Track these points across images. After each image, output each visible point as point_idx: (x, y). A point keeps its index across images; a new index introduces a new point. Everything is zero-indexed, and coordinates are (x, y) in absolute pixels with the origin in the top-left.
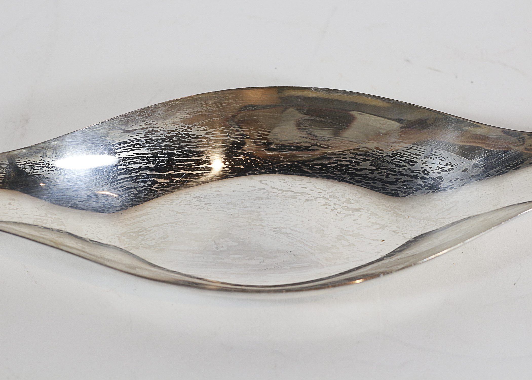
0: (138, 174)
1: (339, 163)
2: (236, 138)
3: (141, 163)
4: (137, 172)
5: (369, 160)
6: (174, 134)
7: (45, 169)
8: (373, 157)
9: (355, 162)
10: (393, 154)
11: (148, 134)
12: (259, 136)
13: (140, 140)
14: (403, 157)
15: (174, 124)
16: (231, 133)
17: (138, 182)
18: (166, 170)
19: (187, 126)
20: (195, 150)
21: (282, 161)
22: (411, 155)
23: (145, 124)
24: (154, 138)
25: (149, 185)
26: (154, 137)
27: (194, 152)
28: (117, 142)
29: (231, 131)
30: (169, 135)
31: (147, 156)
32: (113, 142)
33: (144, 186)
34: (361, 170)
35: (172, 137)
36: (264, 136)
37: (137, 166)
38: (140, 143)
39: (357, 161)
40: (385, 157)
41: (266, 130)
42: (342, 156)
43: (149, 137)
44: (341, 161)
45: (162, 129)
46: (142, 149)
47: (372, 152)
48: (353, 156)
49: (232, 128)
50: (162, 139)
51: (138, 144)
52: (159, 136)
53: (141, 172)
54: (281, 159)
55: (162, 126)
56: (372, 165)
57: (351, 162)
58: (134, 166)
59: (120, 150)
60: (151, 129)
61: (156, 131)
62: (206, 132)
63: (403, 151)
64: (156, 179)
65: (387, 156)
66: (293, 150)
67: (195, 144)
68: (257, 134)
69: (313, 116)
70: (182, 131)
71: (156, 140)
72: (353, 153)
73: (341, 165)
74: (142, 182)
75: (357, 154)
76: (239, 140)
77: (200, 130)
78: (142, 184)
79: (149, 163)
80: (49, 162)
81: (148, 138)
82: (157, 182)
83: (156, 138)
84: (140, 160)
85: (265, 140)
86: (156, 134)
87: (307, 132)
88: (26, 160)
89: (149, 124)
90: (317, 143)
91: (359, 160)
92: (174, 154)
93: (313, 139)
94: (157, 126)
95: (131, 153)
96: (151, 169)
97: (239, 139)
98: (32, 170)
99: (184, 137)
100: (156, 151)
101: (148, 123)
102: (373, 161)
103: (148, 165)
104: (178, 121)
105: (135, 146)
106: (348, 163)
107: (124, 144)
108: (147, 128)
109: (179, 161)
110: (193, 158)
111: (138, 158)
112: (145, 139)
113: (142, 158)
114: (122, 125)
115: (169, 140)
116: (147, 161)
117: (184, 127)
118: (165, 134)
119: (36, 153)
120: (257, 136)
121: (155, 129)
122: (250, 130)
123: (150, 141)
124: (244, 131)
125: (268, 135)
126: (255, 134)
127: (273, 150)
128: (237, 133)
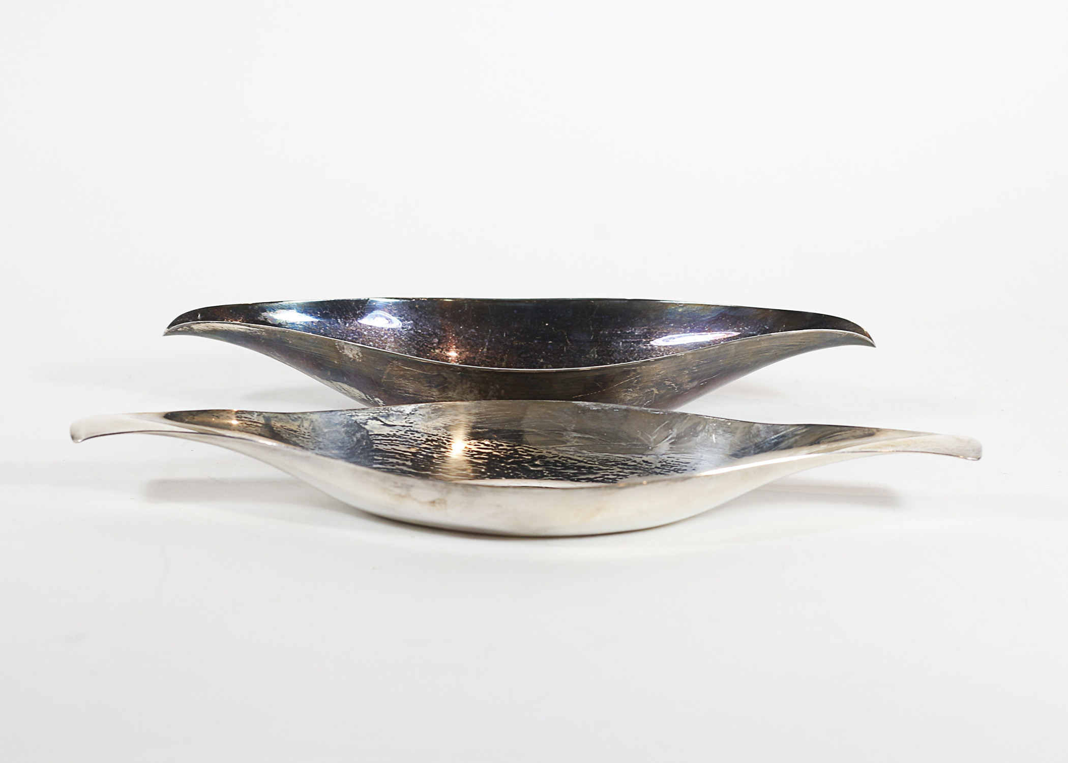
0: (394, 468)
1: (606, 477)
4: (393, 466)
5: (636, 473)
6: (435, 438)
7: (300, 438)
8: (641, 470)
9: (622, 475)
10: (662, 465)
11: (408, 432)
12: (523, 452)
13: (399, 437)
14: (672, 467)
15: (436, 428)
16: (494, 447)
18: (424, 469)
19: (449, 432)
21: (546, 476)
22: (681, 464)
26: (414, 437)
28: (376, 433)
29: (494, 445)
30: (430, 438)
31: (405, 453)
32: (372, 431)
35: (432, 441)
36: (529, 453)
37: (395, 461)
40: (653, 469)
41: (531, 447)
42: (609, 471)
43: (408, 436)
45: (422, 431)
46: (400, 446)
47: (640, 466)
48: (620, 470)
49: (496, 442)
50: (422, 440)
51: (396, 440)
52: (419, 438)
53: (397, 467)
54: (545, 474)
55: (423, 428)
57: (619, 475)
58: (391, 460)
59: (378, 442)
60: (412, 429)
61: (417, 432)
63: (672, 461)
65: (656, 467)
66: (559, 466)
69: (581, 433)
70: (444, 437)
71: (416, 440)
76: (502, 454)
79: (407, 461)
80: (305, 432)
84: (397, 456)
86: (417, 435)
88: (283, 425)
90: (584, 459)
91: (626, 473)
92: (434, 458)
93: (580, 456)
94: (417, 426)
95: (389, 447)
96: (408, 466)
97: (502, 453)
98: (288, 436)
99: (445, 444)
100: (414, 451)
103: (405, 462)
104: (440, 426)
105: (394, 442)
106: (615, 477)
109: (438, 465)
112: (405, 436)
113: (400, 454)
114: (382, 416)
115: (429, 443)
116: (405, 458)
117: (446, 433)
118: (426, 436)
119: (293, 420)
120: (521, 451)
121: (415, 430)
122: (515, 446)
123: (410, 440)
124: (508, 446)
125: (532, 452)
126: (519, 450)
127: (538, 465)
128: (501, 447)
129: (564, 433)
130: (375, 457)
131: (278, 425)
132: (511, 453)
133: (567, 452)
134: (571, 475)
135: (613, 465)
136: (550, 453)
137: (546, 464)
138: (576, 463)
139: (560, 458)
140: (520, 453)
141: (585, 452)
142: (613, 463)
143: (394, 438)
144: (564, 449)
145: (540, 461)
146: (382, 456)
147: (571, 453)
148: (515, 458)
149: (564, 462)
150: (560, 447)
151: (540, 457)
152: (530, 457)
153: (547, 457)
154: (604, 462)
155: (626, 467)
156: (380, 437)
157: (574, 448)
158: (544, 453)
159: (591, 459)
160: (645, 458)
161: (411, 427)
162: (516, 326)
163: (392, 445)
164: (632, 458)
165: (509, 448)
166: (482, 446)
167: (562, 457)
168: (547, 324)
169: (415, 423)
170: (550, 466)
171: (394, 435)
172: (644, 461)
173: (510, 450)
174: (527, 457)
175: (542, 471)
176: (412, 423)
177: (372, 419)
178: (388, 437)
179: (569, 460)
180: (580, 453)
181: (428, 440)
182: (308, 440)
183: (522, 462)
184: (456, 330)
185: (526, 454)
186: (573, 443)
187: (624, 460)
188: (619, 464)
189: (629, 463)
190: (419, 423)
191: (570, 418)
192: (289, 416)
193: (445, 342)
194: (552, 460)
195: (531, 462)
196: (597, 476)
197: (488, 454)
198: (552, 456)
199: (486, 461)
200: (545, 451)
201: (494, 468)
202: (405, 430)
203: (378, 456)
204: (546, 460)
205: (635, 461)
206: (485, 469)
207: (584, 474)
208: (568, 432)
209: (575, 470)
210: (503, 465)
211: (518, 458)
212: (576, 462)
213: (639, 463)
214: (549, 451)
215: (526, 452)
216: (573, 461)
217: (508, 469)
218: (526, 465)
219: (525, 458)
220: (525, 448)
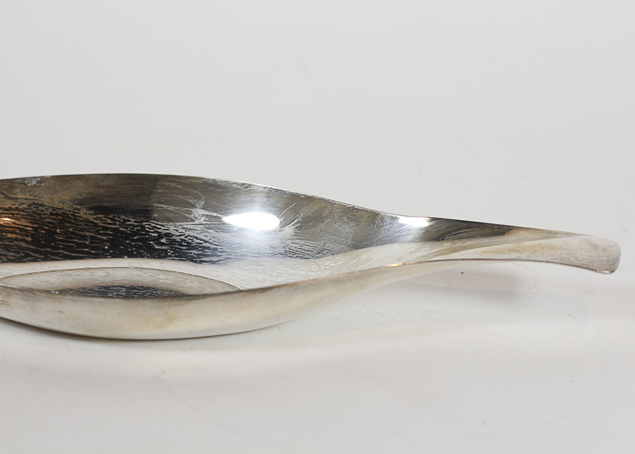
0: (12, 244)
2: (126, 228)
3: (18, 234)
4: (11, 242)
6: (60, 212)
11: (32, 206)
12: (150, 229)
13: (22, 210)
15: (62, 202)
17: (10, 251)
18: (44, 246)
19: (75, 206)
20: (80, 233)
24: (37, 212)
25: (21, 256)
26: (38, 210)
27: (78, 234)
29: (122, 220)
30: (55, 212)
31: (26, 228)
33: (15, 256)
35: (57, 215)
36: (156, 230)
37: (14, 236)
38: (21, 213)
41: (159, 223)
43: (32, 209)
45: (47, 204)
46: (22, 220)
47: (264, 250)
49: (123, 217)
50: (46, 214)
52: (43, 211)
53: (16, 243)
54: (169, 254)
55: (48, 201)
58: (10, 235)
60: (36, 202)
61: (41, 205)
62: (95, 217)
63: (296, 248)
64: (30, 253)
66: (185, 246)
67: (80, 227)
68: (149, 226)
69: (209, 211)
70: (69, 211)
71: (40, 214)
76: (129, 231)
77: (89, 214)
78: (13, 254)
79: (27, 236)
81: (31, 211)
82: (31, 256)
83: (40, 212)
84: (18, 232)
85: (156, 233)
86: (40, 208)
87: (201, 227)
89: (35, 196)
90: (210, 239)
92: (56, 233)
93: (206, 236)
97: (129, 229)
99: (70, 218)
100: (36, 226)
101: (34, 194)
103: (25, 237)
104: (66, 200)
105: (16, 216)
107: (4, 210)
108: (32, 200)
109: (60, 240)
110: (76, 240)
111: (16, 228)
112: (28, 210)
113: (20, 229)
115: (53, 217)
116: (25, 233)
117: (72, 207)
118: (50, 210)
120: (148, 228)
121: (40, 203)
122: (142, 221)
123: (33, 214)
124: (135, 222)
125: (160, 229)
126: (146, 226)
127: (163, 244)
128: (128, 223)
129: (193, 210)
132: (137, 230)
133: (194, 231)
134: (195, 256)
136: (177, 230)
137: (172, 242)
138: (202, 244)
139: (186, 237)
140: (147, 229)
141: (212, 231)
143: (17, 212)
144: (191, 227)
145: (166, 239)
147: (198, 232)
148: (141, 235)
149: (190, 241)
150: (187, 224)
151: (167, 235)
152: (156, 235)
153: (174, 235)
157: (201, 226)
158: (171, 231)
161: (36, 200)
165: (136, 224)
166: (109, 221)
167: (189, 235)
170: (175, 245)
171: (17, 209)
173: (137, 226)
174: (153, 235)
175: (166, 250)
176: (36, 196)
178: (10, 211)
179: (195, 240)
180: (205, 232)
181: (52, 214)
183: (148, 239)
185: (153, 231)
186: (201, 221)
190: (45, 196)
194: (178, 239)
195: (157, 240)
197: (113, 230)
198: (179, 234)
199: (111, 237)
200: (171, 229)
201: (117, 246)
202: (28, 204)
204: (172, 238)
206: (108, 246)
207: (208, 256)
208: (197, 210)
209: (200, 251)
210: (128, 242)
211: (144, 235)
212: (202, 242)
214: (176, 229)
215: (153, 229)
216: (199, 241)
217: (132, 246)
218: (152, 243)
219: (151, 235)
220: (153, 225)
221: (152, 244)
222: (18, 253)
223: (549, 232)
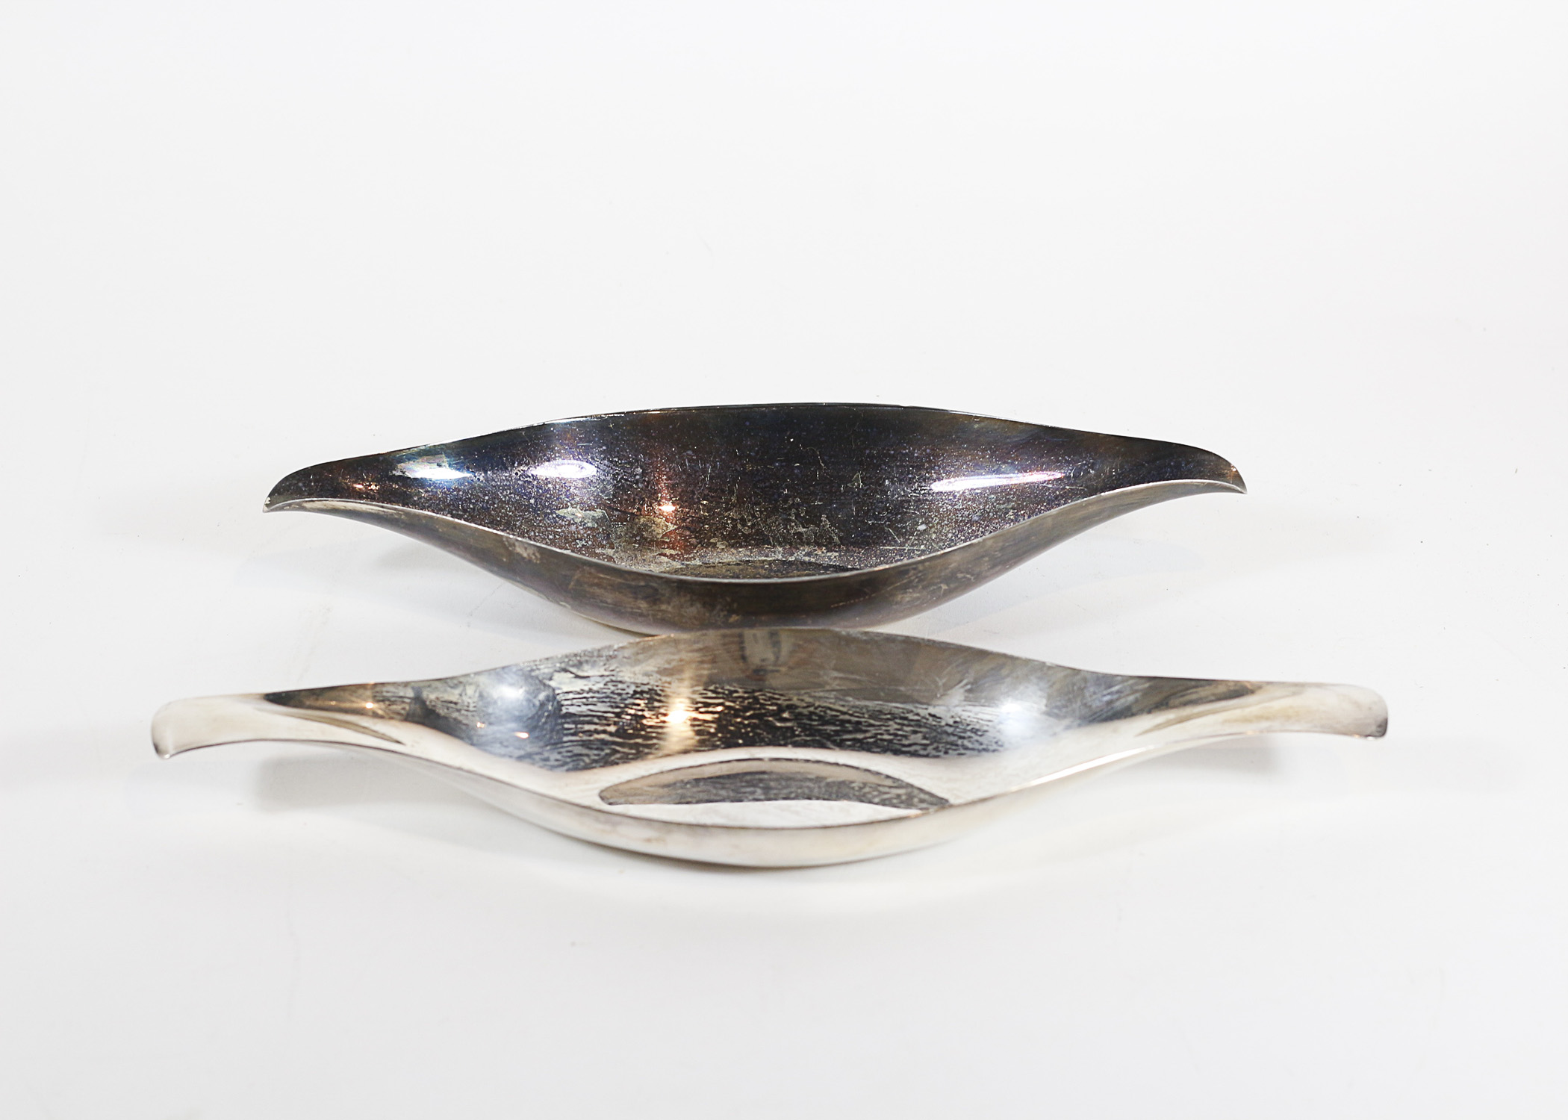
0: (592, 738)
1: (879, 737)
2: (734, 702)
3: (596, 724)
4: (591, 736)
5: (920, 732)
6: (646, 688)
7: (463, 712)
8: (926, 728)
9: (901, 735)
10: (955, 722)
11: (609, 684)
12: (766, 700)
13: (597, 692)
14: (968, 725)
15: (647, 674)
17: (591, 749)
18: (631, 736)
19: (664, 679)
21: (798, 736)
22: (980, 721)
23: (605, 670)
24: (616, 692)
25: (607, 754)
26: (618, 689)
28: (565, 690)
29: (727, 692)
30: (639, 690)
31: (606, 715)
32: (559, 689)
33: (598, 755)
34: (910, 745)
35: (642, 692)
36: (774, 701)
37: (592, 727)
38: (596, 695)
39: (904, 733)
40: (943, 726)
41: (777, 692)
42: (884, 728)
43: (609, 689)
44: (881, 734)
45: (628, 680)
46: (599, 704)
47: (925, 721)
48: (899, 727)
49: (728, 687)
50: (627, 693)
51: (593, 697)
52: (624, 690)
53: (596, 736)
54: (797, 733)
55: (629, 675)
56: (925, 738)
57: (896, 735)
58: (587, 727)
59: (569, 702)
60: (614, 678)
61: (621, 682)
63: (969, 717)
64: (618, 748)
65: (947, 725)
66: (815, 720)
68: (763, 697)
69: (844, 672)
70: (657, 686)
71: (620, 694)
72: (899, 724)
73: (882, 740)
74: (597, 749)
75: (903, 725)
78: (596, 752)
79: (609, 725)
80: (469, 703)
81: (609, 691)
82: (618, 752)
83: (620, 691)
84: (596, 720)
86: (620, 686)
88: (438, 696)
90: (849, 710)
91: (906, 732)
92: (644, 717)
94: (621, 674)
95: (584, 708)
96: (611, 734)
97: (738, 703)
98: (446, 711)
99: (660, 695)
100: (618, 710)
101: (610, 669)
102: (927, 733)
103: (606, 727)
104: (652, 671)
105: (590, 700)
106: (892, 737)
108: (608, 676)
109: (651, 727)
111: (594, 716)
112: (605, 691)
113: (598, 717)
114: (573, 666)
115: (638, 696)
116: (606, 722)
117: (660, 680)
118: (633, 688)
119: (452, 687)
120: (763, 699)
121: (619, 679)
122: (754, 691)
123: (611, 695)
124: (745, 692)
125: (778, 699)
126: (760, 697)
127: (785, 720)
128: (735, 695)
129: (821, 673)
130: (566, 726)
131: (433, 697)
132: (749, 703)
133: (825, 700)
134: (832, 733)
135: (888, 719)
136: (802, 700)
137: (797, 717)
138: (837, 716)
139: (816, 708)
140: (762, 701)
141: (850, 699)
142: (889, 716)
143: (591, 695)
144: (821, 694)
145: (790, 712)
146: (574, 723)
147: (831, 701)
148: (754, 709)
149: (822, 713)
150: (815, 692)
151: (791, 708)
152: (775, 708)
153: (800, 707)
154: (876, 715)
155: (906, 722)
156: (571, 696)
157: (835, 693)
158: (795, 701)
159: (858, 710)
160: (932, 710)
161: (613, 675)
162: (749, 443)
163: (587, 705)
164: (914, 710)
165: (746, 695)
166: (710, 694)
167: (819, 706)
168: (792, 440)
169: (618, 670)
170: (803, 719)
171: (590, 690)
172: (930, 715)
173: (748, 698)
174: (771, 708)
175: (791, 728)
176: (613, 670)
177: (559, 672)
178: (582, 694)
179: (828, 711)
180: (841, 700)
181: (635, 692)
182: (474, 713)
183: (765, 715)
184: (666, 454)
185: (769, 703)
186: (834, 686)
187: (903, 713)
188: (896, 718)
189: (911, 716)
190: (623, 669)
191: (829, 651)
192: (446, 683)
193: (651, 472)
194: (805, 711)
195: (777, 714)
196: (868, 735)
197: (718, 705)
198: (805, 705)
200: (795, 698)
201: (726, 726)
202: (604, 682)
203: (568, 723)
204: (797, 711)
205: (918, 714)
207: (850, 732)
208: (827, 671)
209: (837, 726)
210: (739, 720)
211: (759, 709)
212: (838, 714)
213: (924, 718)
214: (801, 697)
215: (769, 700)
216: (834, 713)
217: (746, 726)
218: (771, 719)
219: (768, 709)
220: (768, 695)
221: (771, 721)
222: (602, 750)
223: (1296, 685)
